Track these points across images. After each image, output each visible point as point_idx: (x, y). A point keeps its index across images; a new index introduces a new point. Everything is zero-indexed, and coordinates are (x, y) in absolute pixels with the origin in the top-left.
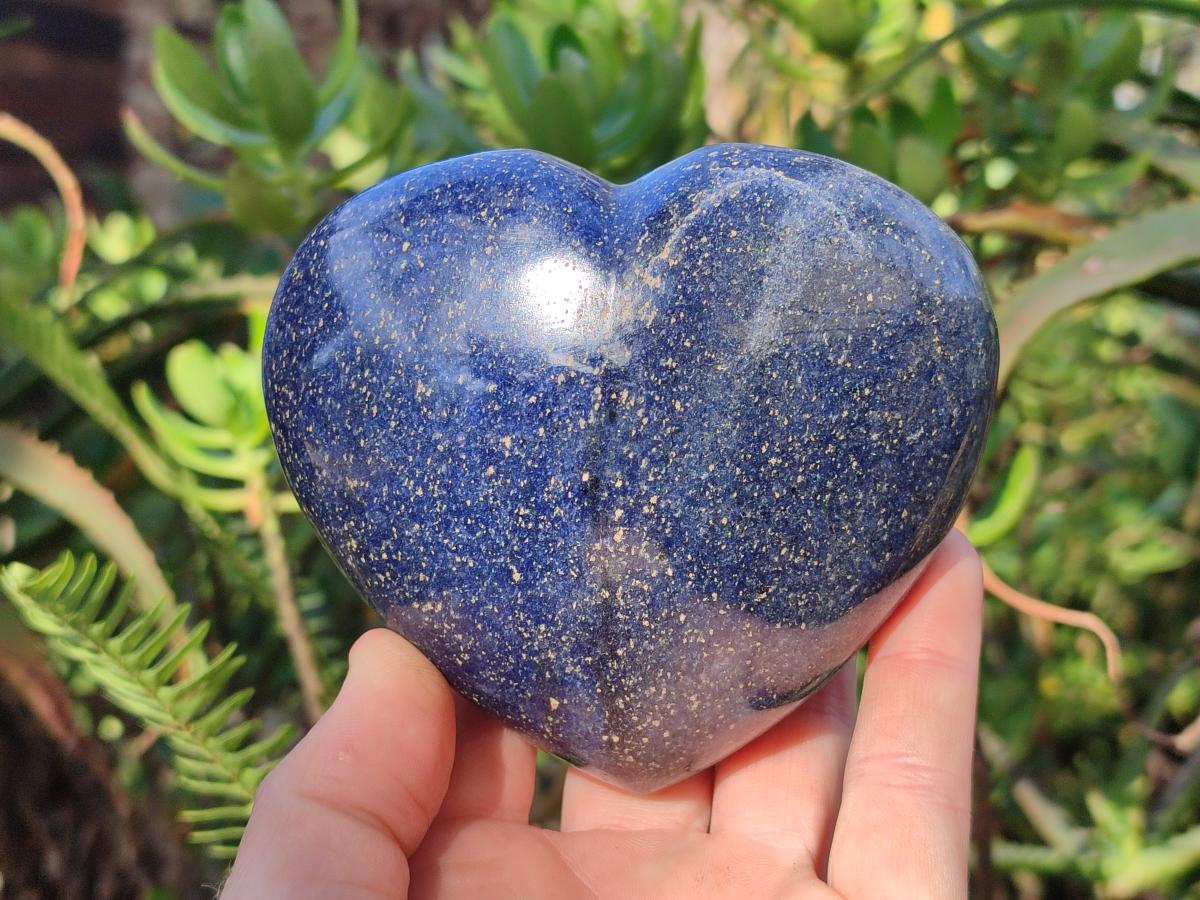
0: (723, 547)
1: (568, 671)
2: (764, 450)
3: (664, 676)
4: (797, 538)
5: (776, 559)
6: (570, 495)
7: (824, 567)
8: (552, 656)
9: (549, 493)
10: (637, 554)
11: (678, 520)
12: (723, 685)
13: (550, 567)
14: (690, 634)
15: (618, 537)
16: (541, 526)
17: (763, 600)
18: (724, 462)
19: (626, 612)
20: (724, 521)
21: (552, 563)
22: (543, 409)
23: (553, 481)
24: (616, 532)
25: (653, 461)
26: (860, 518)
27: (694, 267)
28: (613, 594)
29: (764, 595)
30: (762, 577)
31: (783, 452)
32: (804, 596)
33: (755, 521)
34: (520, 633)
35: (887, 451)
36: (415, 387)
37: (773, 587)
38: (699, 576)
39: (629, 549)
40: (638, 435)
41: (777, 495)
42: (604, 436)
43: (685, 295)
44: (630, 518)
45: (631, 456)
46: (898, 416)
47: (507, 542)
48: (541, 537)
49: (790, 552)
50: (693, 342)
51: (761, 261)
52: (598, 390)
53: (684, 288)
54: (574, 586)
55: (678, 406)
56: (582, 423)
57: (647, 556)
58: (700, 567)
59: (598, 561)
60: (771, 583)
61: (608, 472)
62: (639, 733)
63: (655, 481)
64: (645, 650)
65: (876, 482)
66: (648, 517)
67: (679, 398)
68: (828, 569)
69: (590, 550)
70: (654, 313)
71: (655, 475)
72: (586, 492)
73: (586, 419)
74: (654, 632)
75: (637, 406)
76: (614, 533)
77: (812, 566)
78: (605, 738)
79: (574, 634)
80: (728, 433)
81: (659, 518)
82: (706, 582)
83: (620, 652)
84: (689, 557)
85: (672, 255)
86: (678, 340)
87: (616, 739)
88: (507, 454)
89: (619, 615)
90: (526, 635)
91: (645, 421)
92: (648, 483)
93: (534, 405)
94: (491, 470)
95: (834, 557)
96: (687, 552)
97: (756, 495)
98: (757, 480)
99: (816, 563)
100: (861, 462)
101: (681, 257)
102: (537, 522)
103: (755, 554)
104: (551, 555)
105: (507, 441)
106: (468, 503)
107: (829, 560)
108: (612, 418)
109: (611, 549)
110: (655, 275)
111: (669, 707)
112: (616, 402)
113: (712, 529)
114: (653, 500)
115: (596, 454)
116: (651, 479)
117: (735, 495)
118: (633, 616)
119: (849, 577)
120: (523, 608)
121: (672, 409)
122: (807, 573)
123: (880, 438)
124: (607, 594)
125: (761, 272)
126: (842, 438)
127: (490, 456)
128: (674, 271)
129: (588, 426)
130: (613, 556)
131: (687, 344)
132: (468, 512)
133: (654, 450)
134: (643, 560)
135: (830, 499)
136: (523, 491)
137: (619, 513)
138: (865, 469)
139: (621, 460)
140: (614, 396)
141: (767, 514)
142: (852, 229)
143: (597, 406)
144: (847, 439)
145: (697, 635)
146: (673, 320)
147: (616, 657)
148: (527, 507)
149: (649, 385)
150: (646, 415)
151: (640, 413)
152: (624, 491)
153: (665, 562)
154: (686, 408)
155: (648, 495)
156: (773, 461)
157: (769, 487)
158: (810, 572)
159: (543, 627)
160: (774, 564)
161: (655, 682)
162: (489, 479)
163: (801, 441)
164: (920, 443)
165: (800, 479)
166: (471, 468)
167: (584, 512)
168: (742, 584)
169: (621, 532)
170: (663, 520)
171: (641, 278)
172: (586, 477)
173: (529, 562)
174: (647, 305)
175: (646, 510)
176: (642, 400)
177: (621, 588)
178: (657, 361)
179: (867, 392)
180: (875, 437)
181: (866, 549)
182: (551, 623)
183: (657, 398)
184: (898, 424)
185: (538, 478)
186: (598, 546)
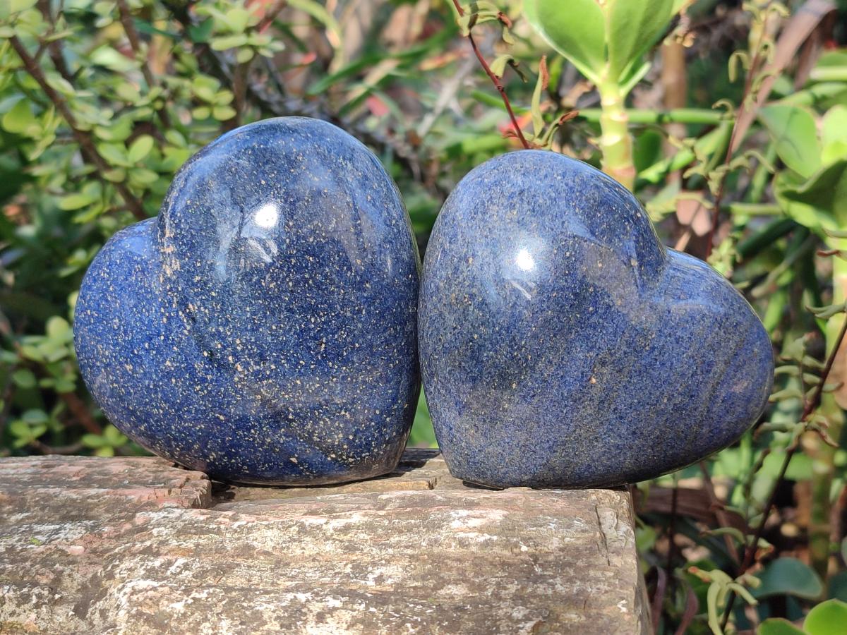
0: (284, 339)
1: (282, 442)
2: (263, 284)
3: (319, 413)
4: (314, 310)
5: (313, 326)
6: (207, 366)
7: (339, 313)
8: (269, 440)
9: (199, 372)
10: (253, 370)
11: (255, 342)
12: (349, 397)
13: (229, 402)
14: (310, 387)
15: (240, 369)
16: (209, 389)
17: (325, 348)
18: (251, 302)
19: (274, 398)
20: (274, 327)
21: (228, 401)
22: (169, 339)
23: (196, 366)
24: (237, 368)
25: (225, 326)
26: (337, 279)
27: (181, 229)
28: (261, 394)
29: (323, 345)
30: (315, 338)
31: (273, 279)
32: (343, 332)
33: (287, 317)
34: (248, 440)
35: (324, 241)
36: (126, 368)
37: (325, 338)
38: (287, 359)
39: (248, 371)
40: (209, 319)
41: (287, 299)
42: (198, 331)
43: (185, 244)
44: (237, 357)
45: (214, 330)
46: (316, 222)
47: (205, 406)
48: (214, 394)
49: (316, 318)
50: (200, 262)
51: (207, 204)
52: (180, 313)
53: (183, 242)
54: (245, 404)
55: (214, 294)
56: (186, 332)
57: (258, 367)
58: (283, 355)
59: (243, 385)
60: (322, 338)
61: (212, 345)
62: (338, 445)
63: (232, 333)
64: (299, 408)
65: (329, 259)
66: (243, 350)
67: (212, 290)
68: (342, 312)
69: (235, 383)
70: (178, 263)
71: (229, 331)
72: (210, 360)
73: (185, 329)
74: (294, 397)
75: (199, 307)
76: (236, 369)
77: (333, 316)
78: (329, 459)
79: (266, 424)
80: (242, 289)
81: (247, 348)
82: (293, 359)
83: (290, 417)
84: (274, 354)
85: (171, 232)
86: (194, 266)
87: (334, 456)
88: (173, 369)
89: (273, 402)
90: (251, 439)
91: (207, 311)
92: (230, 336)
93: (164, 340)
94: (174, 380)
95: (340, 306)
96: (271, 353)
97: (277, 306)
98: (272, 299)
99: (333, 314)
100: (313, 255)
101: (174, 230)
102: (206, 388)
103: (301, 331)
104: (224, 397)
105: (168, 363)
106: (178, 401)
107: (339, 308)
108: (194, 319)
109: (242, 376)
110: (168, 246)
111: (337, 425)
112: (190, 312)
113: (272, 335)
114: (238, 342)
115: (201, 341)
116: (229, 333)
117: (268, 313)
118: (278, 397)
119: (357, 308)
120: (238, 429)
121: (213, 297)
122: (333, 322)
123: (315, 238)
124: (260, 396)
125: (209, 209)
126: (295, 252)
127: (168, 375)
128: (175, 238)
129: (189, 331)
130: (246, 378)
131: (199, 265)
132: (182, 404)
133: (220, 320)
134: (259, 371)
135: (313, 281)
136: (190, 379)
137: (230, 358)
138: (318, 257)
139: (213, 335)
140: (188, 311)
141: (290, 310)
142: (239, 158)
143: (185, 321)
144: (298, 251)
145: (314, 385)
146: (187, 259)
147: (291, 421)
148: (198, 385)
149: (197, 295)
150: (205, 308)
151: (202, 309)
152: (224, 348)
153: (267, 364)
154: (218, 292)
155: (234, 341)
156: (272, 286)
157: (281, 299)
158: (335, 320)
159: (253, 431)
160: (314, 329)
161: (319, 419)
162: (176, 385)
163: (277, 267)
164: (338, 227)
165: (291, 284)
166: (167, 385)
167: (218, 370)
168: (309, 348)
169: (239, 366)
170: (249, 347)
171: (164, 252)
172: (206, 354)
173: (220, 408)
174: (173, 261)
175: (239, 348)
176: (199, 303)
177: (262, 390)
178: (192, 282)
179: (291, 224)
180: (311, 240)
181: (352, 290)
182: (254, 426)
183: (204, 298)
184: (319, 226)
185: (191, 369)
186: (236, 379)
